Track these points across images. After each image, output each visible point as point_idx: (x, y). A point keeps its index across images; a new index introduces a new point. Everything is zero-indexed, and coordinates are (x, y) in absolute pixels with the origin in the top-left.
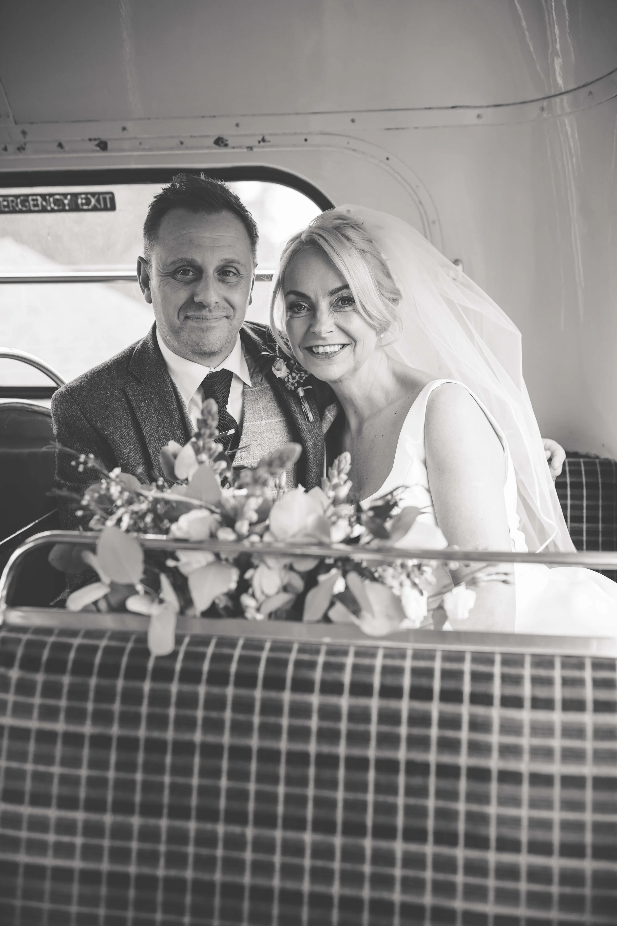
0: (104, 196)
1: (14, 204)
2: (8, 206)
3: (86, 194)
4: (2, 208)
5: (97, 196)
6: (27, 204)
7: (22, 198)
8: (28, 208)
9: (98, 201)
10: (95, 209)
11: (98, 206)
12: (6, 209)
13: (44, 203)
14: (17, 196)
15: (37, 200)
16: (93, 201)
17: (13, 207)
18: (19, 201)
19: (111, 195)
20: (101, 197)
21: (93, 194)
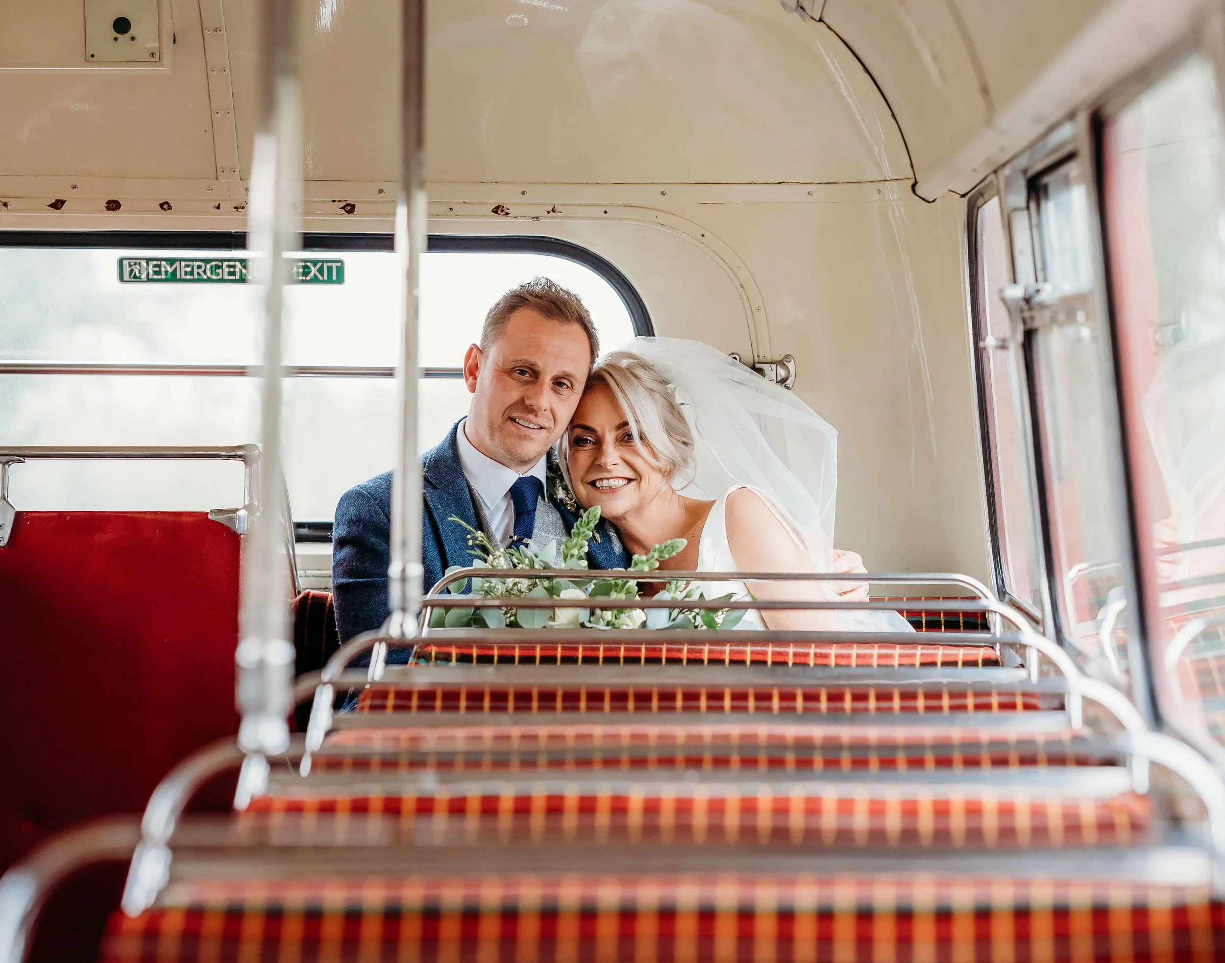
0: (329, 264)
1: (201, 271)
2: (192, 273)
3: (305, 261)
4: (183, 277)
5: (320, 264)
6: (220, 271)
7: (213, 263)
8: (220, 277)
9: (321, 270)
10: (315, 280)
11: (321, 278)
12: (188, 277)
13: (244, 271)
14: (207, 261)
15: (234, 267)
16: (314, 270)
17: (198, 274)
18: (208, 266)
19: (339, 264)
20: (325, 265)
21: (315, 262)
